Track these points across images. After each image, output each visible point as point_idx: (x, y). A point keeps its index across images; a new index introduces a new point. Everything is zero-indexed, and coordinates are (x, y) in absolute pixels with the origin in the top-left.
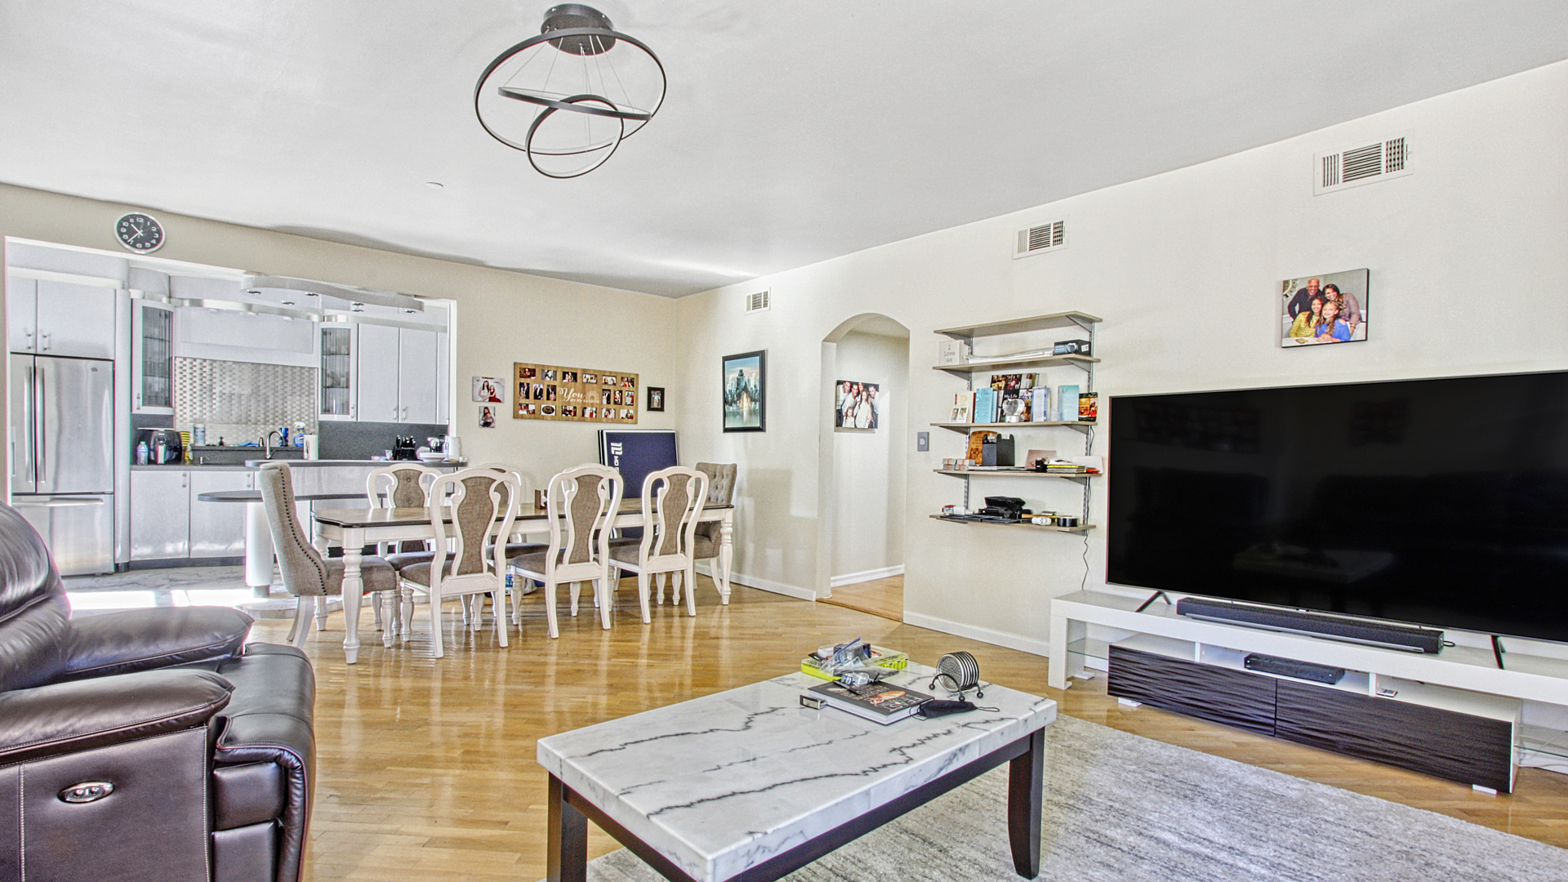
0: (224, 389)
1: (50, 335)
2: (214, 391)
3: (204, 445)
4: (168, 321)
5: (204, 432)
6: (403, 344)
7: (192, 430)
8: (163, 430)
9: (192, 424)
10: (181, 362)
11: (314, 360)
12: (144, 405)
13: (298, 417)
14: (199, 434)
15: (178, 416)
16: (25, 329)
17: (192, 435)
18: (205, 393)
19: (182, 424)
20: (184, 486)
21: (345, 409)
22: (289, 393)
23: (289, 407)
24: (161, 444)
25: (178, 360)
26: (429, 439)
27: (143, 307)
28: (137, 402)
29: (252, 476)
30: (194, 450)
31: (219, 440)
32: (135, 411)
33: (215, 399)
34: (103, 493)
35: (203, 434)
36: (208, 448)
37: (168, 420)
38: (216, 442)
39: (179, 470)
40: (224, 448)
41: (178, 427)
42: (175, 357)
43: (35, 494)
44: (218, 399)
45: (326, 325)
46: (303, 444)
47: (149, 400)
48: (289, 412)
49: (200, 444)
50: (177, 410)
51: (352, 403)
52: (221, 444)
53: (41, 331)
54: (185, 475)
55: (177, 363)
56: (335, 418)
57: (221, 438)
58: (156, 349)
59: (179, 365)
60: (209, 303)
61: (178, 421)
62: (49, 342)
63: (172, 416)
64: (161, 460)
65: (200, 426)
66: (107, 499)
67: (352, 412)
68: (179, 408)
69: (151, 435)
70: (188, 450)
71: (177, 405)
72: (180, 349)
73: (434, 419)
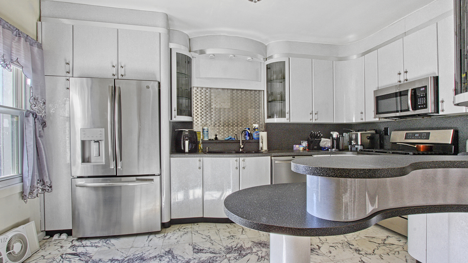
0: (217, 105)
1: (125, 66)
2: (212, 107)
3: (208, 140)
4: (189, 65)
5: (208, 131)
6: (314, 70)
7: (201, 131)
8: (187, 130)
9: (202, 127)
10: (196, 90)
11: (262, 86)
12: (178, 115)
13: (254, 122)
14: (205, 133)
15: (194, 122)
16: (112, 63)
17: (201, 134)
18: (207, 108)
19: (197, 127)
20: (200, 168)
21: (282, 114)
22: (249, 106)
23: (249, 116)
24: (187, 140)
25: (195, 89)
26: (331, 133)
27: (177, 53)
28: (174, 113)
29: (238, 161)
30: (204, 142)
31: (215, 137)
32: (174, 119)
33: (213, 112)
34: (154, 175)
35: (207, 133)
36: (210, 141)
37: (190, 124)
38: (213, 137)
39: (197, 157)
40: (218, 142)
41: (195, 129)
42: (193, 87)
43: (116, 176)
44: (214, 112)
45: (269, 62)
46: (259, 138)
47: (180, 113)
48: (249, 118)
49: (206, 139)
50: (194, 119)
51: (287, 110)
52: (216, 138)
53: (120, 63)
54: (200, 161)
55: (194, 91)
56: (276, 120)
57: (216, 135)
58: (184, 82)
59: (195, 92)
60: (209, 52)
61: (194, 125)
62: (125, 71)
63: (192, 122)
64: (187, 150)
65: (205, 128)
66: (156, 179)
67: (287, 115)
68: (195, 118)
69: (182, 133)
70: (200, 143)
71: (194, 116)
72: (196, 83)
73: (333, 120)
